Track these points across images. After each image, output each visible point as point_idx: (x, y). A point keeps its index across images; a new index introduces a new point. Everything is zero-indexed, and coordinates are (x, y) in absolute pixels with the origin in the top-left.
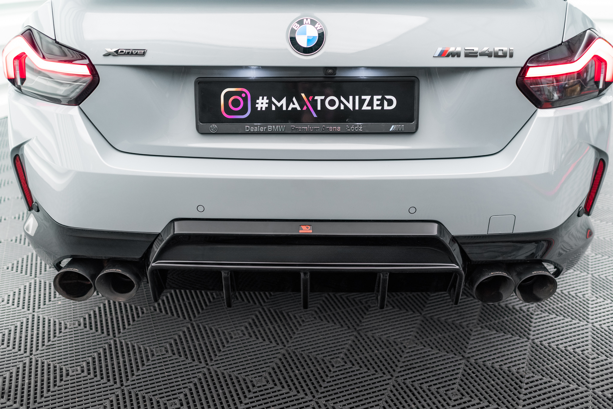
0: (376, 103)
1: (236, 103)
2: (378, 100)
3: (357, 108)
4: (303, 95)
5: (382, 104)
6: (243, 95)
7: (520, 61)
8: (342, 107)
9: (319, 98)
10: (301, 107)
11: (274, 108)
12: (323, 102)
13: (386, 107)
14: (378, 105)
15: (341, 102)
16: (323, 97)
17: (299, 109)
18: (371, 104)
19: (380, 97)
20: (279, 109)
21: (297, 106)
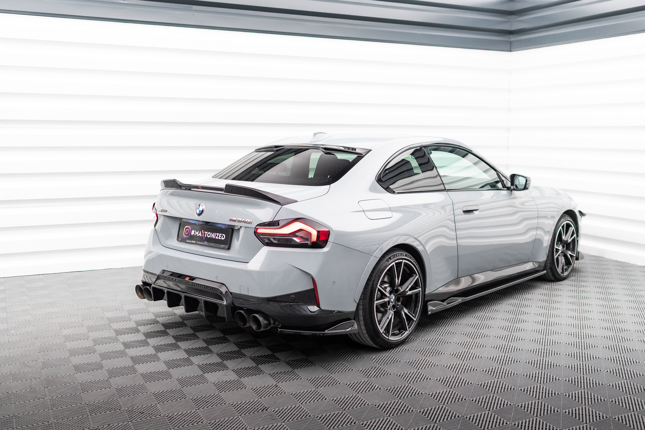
0: (220, 236)
1: (187, 231)
3: (215, 238)
4: (203, 231)
5: (221, 237)
6: (189, 229)
7: (254, 225)
8: (211, 237)
9: (206, 232)
11: (195, 235)
12: (207, 234)
13: (222, 239)
15: (211, 235)
16: (207, 232)
17: (201, 236)
18: (218, 237)
19: (221, 234)
20: (196, 235)
21: (200, 234)
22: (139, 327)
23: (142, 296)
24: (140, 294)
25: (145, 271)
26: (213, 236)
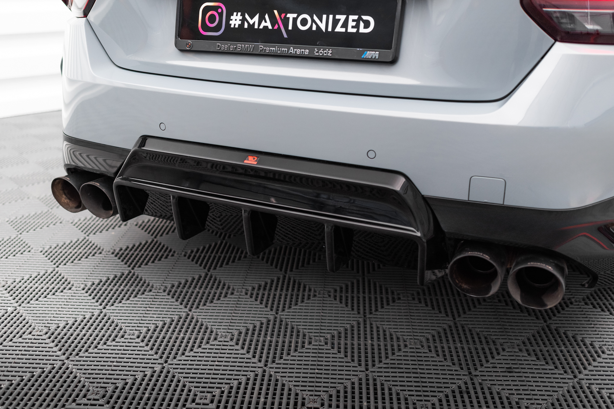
0: (351, 24)
1: (212, 19)
2: (353, 21)
3: (330, 29)
4: (276, 12)
5: (357, 26)
6: (220, 10)
8: (314, 28)
9: (291, 16)
10: (273, 25)
11: (246, 26)
12: (295, 20)
13: (362, 30)
14: (353, 27)
15: (313, 21)
16: (295, 15)
17: (270, 27)
18: (345, 25)
19: (356, 17)
20: (251, 26)
21: (269, 24)
22: (64, 270)
23: (72, 205)
24: (64, 199)
25: (70, 140)
26: (323, 24)
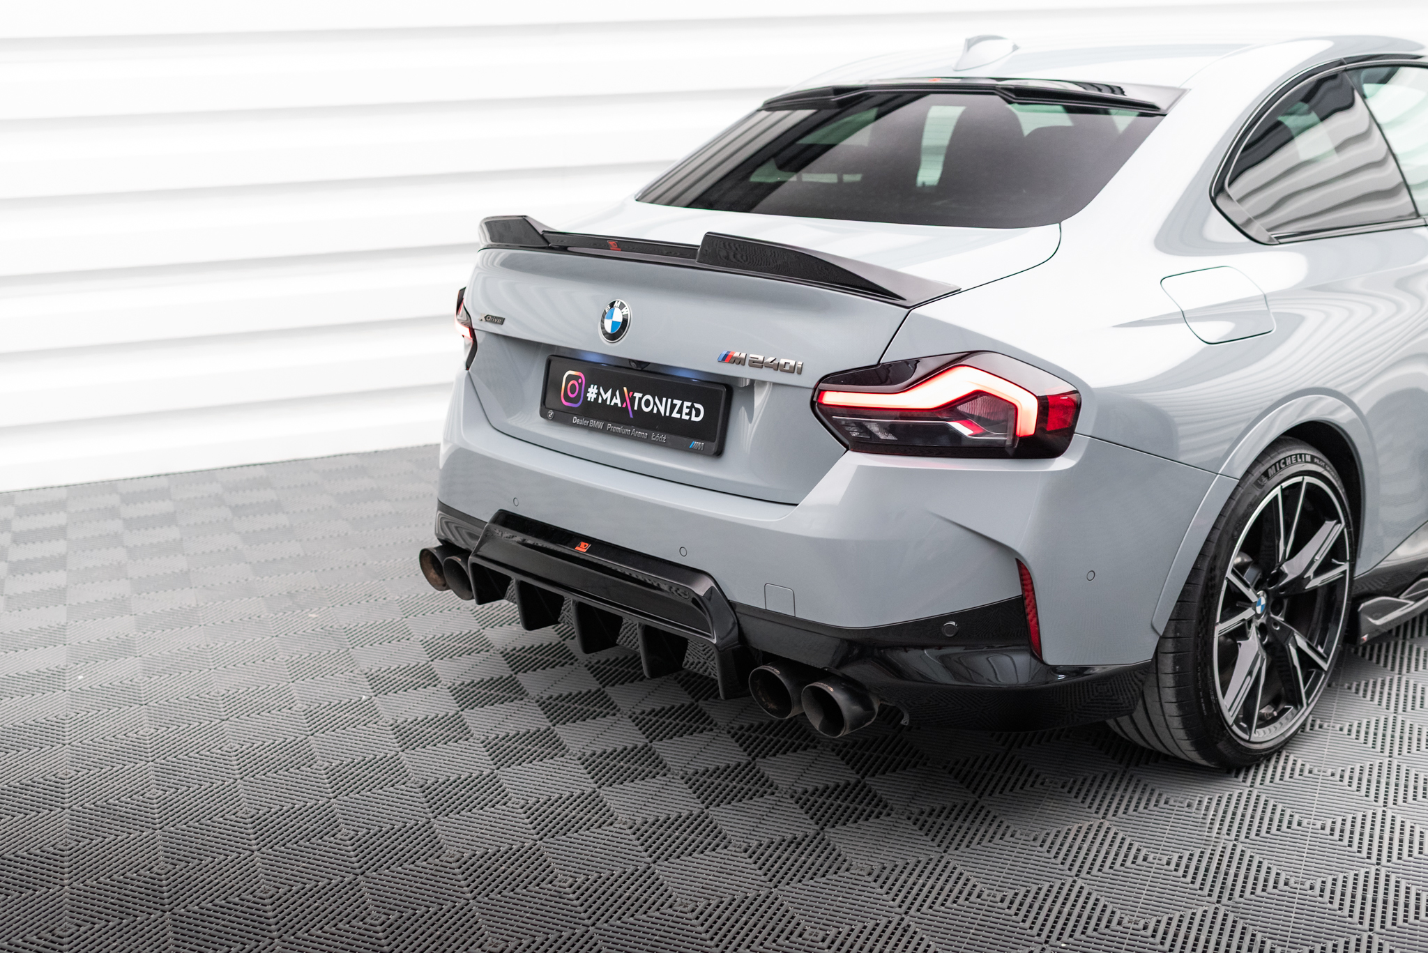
0: (685, 410)
1: (573, 388)
2: (687, 407)
3: (668, 414)
4: (625, 389)
5: (689, 414)
6: (580, 381)
7: (809, 379)
8: (655, 411)
9: (638, 395)
10: (622, 404)
11: (600, 401)
12: (640, 399)
13: (694, 419)
14: (686, 414)
15: (655, 403)
16: (641, 395)
17: (620, 405)
18: (680, 411)
19: (689, 404)
20: (604, 401)
21: (617, 401)
22: (437, 665)
23: (440, 581)
24: (433, 574)
26: (662, 407)
